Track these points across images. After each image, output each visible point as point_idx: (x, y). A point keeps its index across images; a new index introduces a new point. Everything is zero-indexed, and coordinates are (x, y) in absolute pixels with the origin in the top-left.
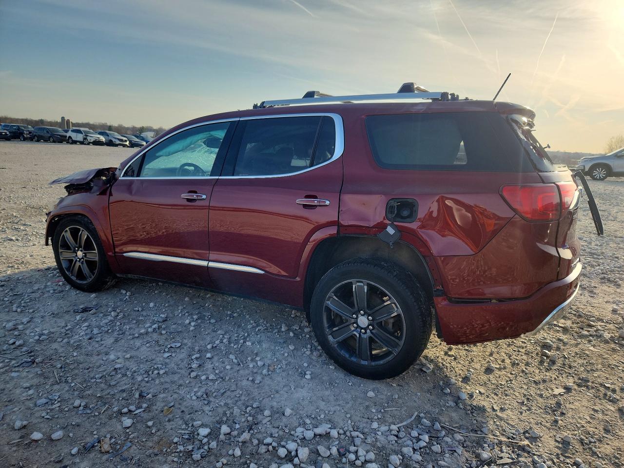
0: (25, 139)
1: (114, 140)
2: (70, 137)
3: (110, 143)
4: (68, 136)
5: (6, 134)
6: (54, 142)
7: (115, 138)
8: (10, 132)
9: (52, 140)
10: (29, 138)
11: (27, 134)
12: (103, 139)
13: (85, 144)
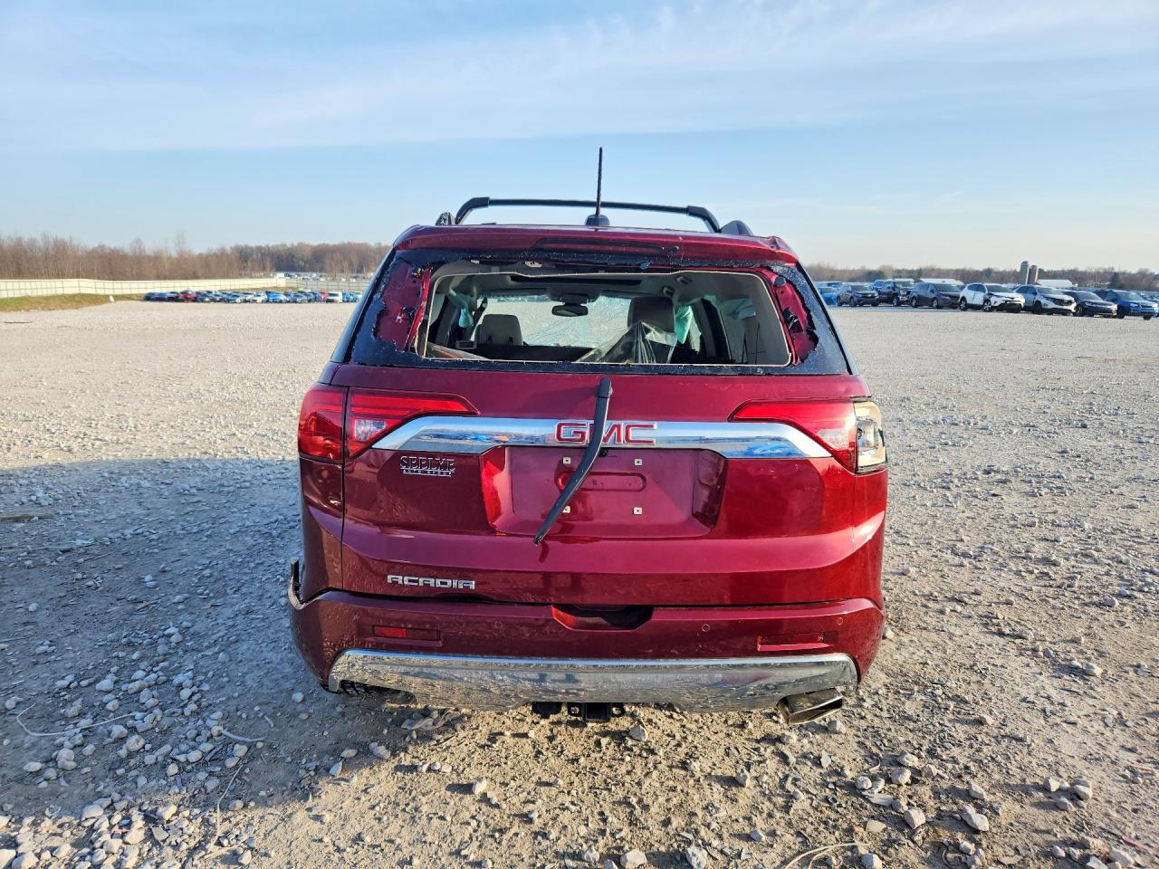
0: (899, 304)
1: (1043, 301)
2: (964, 298)
3: (1036, 308)
4: (961, 296)
5: (873, 297)
6: (939, 307)
7: (1048, 298)
8: (880, 293)
9: (935, 304)
10: (907, 301)
11: (903, 296)
12: (1020, 299)
13: (985, 311)
